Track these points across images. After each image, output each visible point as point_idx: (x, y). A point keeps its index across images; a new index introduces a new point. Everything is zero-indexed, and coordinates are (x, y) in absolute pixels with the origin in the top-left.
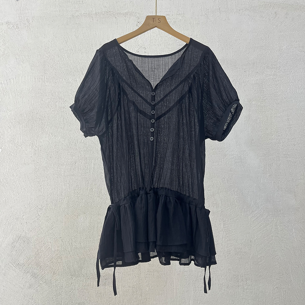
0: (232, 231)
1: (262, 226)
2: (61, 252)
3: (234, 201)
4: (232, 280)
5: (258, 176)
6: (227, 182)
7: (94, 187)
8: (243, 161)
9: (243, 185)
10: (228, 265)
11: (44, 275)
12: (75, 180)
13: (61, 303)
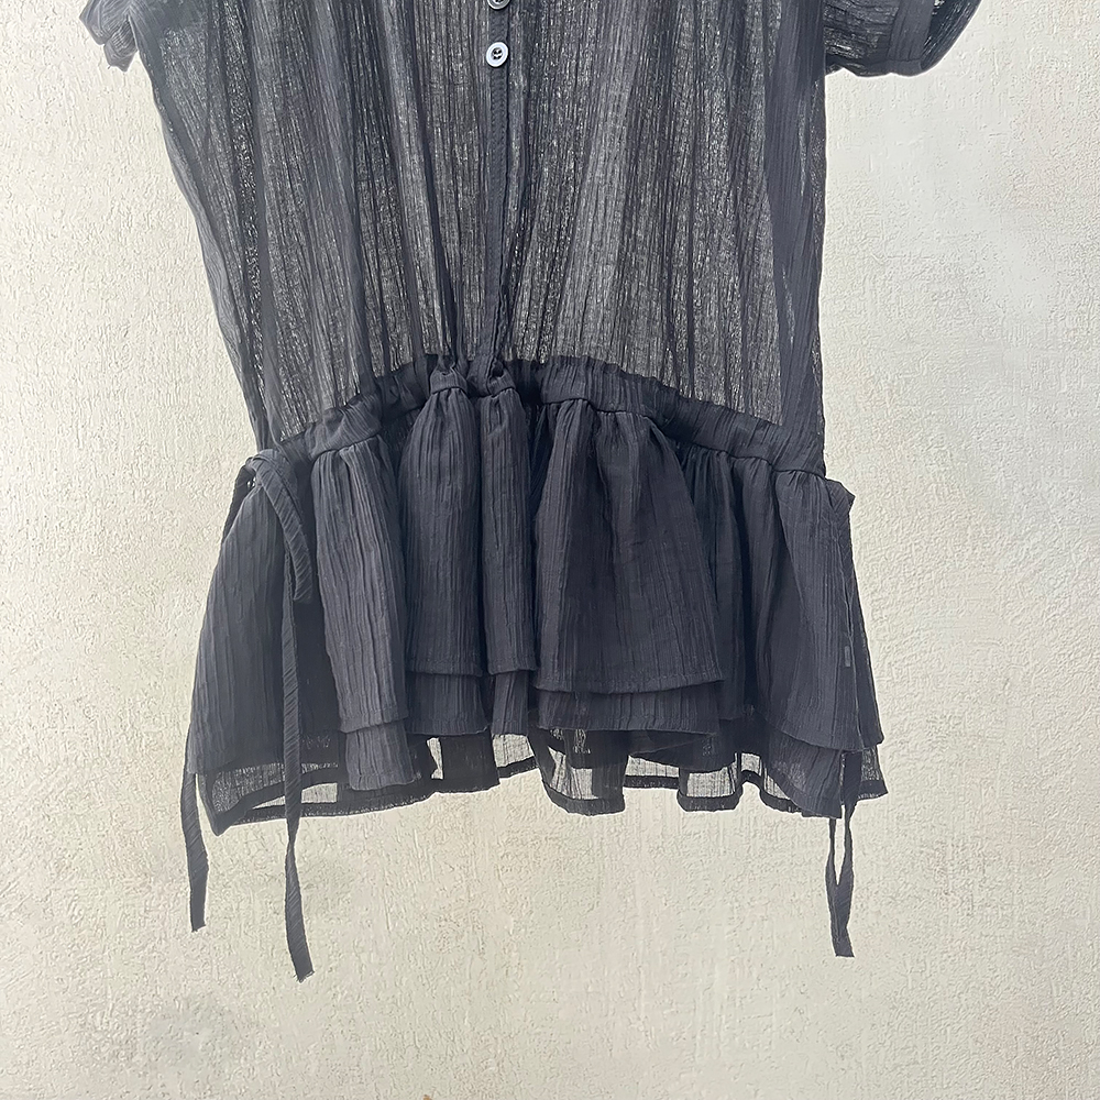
0: (916, 635)
1: (1062, 609)
2: (87, 769)
3: (925, 490)
4: (913, 864)
5: (1048, 362)
6: (887, 399)
7: (226, 449)
8: (970, 289)
9: (971, 410)
10: (898, 800)
11: (13, 876)
12: (128, 419)
13: (101, 1000)
